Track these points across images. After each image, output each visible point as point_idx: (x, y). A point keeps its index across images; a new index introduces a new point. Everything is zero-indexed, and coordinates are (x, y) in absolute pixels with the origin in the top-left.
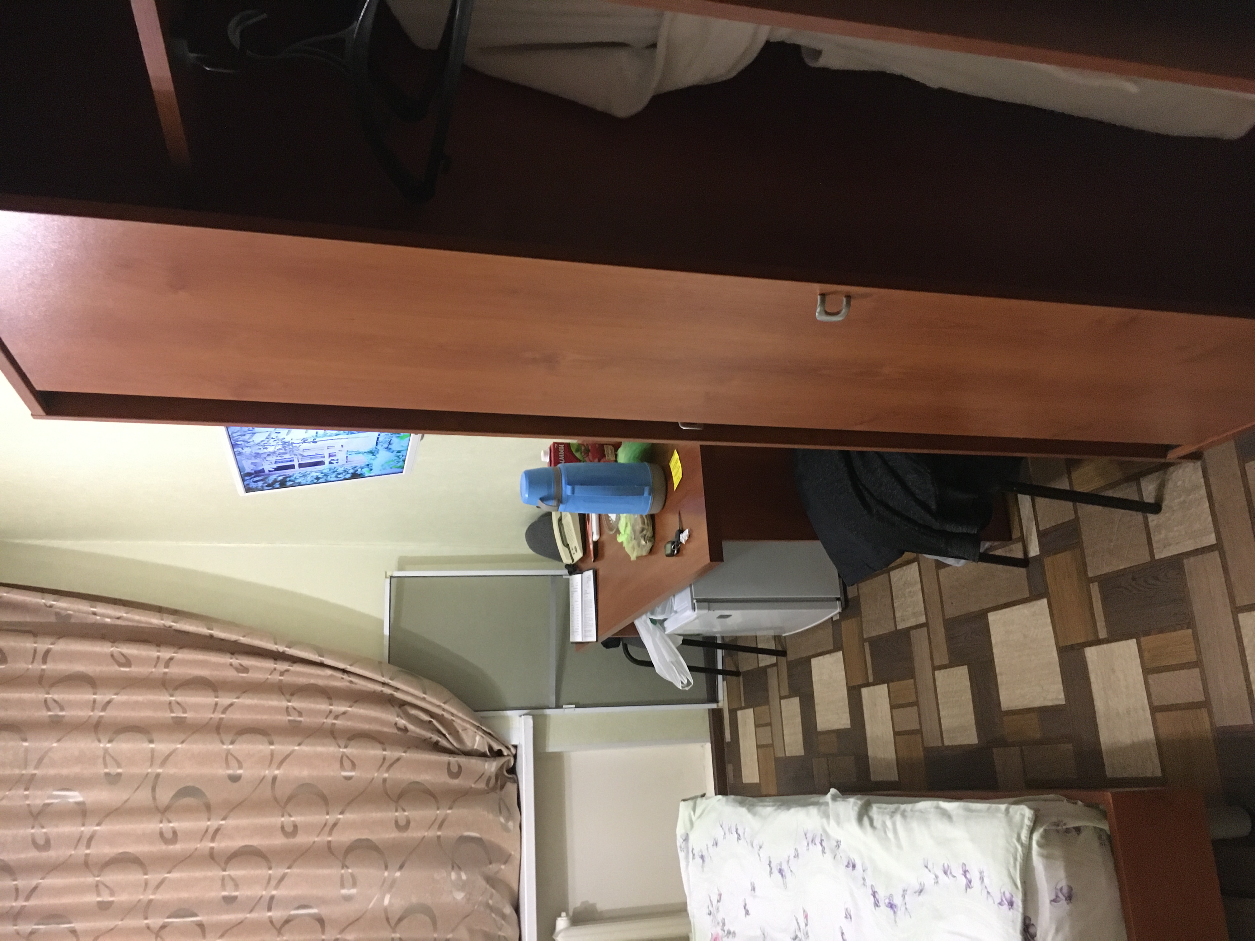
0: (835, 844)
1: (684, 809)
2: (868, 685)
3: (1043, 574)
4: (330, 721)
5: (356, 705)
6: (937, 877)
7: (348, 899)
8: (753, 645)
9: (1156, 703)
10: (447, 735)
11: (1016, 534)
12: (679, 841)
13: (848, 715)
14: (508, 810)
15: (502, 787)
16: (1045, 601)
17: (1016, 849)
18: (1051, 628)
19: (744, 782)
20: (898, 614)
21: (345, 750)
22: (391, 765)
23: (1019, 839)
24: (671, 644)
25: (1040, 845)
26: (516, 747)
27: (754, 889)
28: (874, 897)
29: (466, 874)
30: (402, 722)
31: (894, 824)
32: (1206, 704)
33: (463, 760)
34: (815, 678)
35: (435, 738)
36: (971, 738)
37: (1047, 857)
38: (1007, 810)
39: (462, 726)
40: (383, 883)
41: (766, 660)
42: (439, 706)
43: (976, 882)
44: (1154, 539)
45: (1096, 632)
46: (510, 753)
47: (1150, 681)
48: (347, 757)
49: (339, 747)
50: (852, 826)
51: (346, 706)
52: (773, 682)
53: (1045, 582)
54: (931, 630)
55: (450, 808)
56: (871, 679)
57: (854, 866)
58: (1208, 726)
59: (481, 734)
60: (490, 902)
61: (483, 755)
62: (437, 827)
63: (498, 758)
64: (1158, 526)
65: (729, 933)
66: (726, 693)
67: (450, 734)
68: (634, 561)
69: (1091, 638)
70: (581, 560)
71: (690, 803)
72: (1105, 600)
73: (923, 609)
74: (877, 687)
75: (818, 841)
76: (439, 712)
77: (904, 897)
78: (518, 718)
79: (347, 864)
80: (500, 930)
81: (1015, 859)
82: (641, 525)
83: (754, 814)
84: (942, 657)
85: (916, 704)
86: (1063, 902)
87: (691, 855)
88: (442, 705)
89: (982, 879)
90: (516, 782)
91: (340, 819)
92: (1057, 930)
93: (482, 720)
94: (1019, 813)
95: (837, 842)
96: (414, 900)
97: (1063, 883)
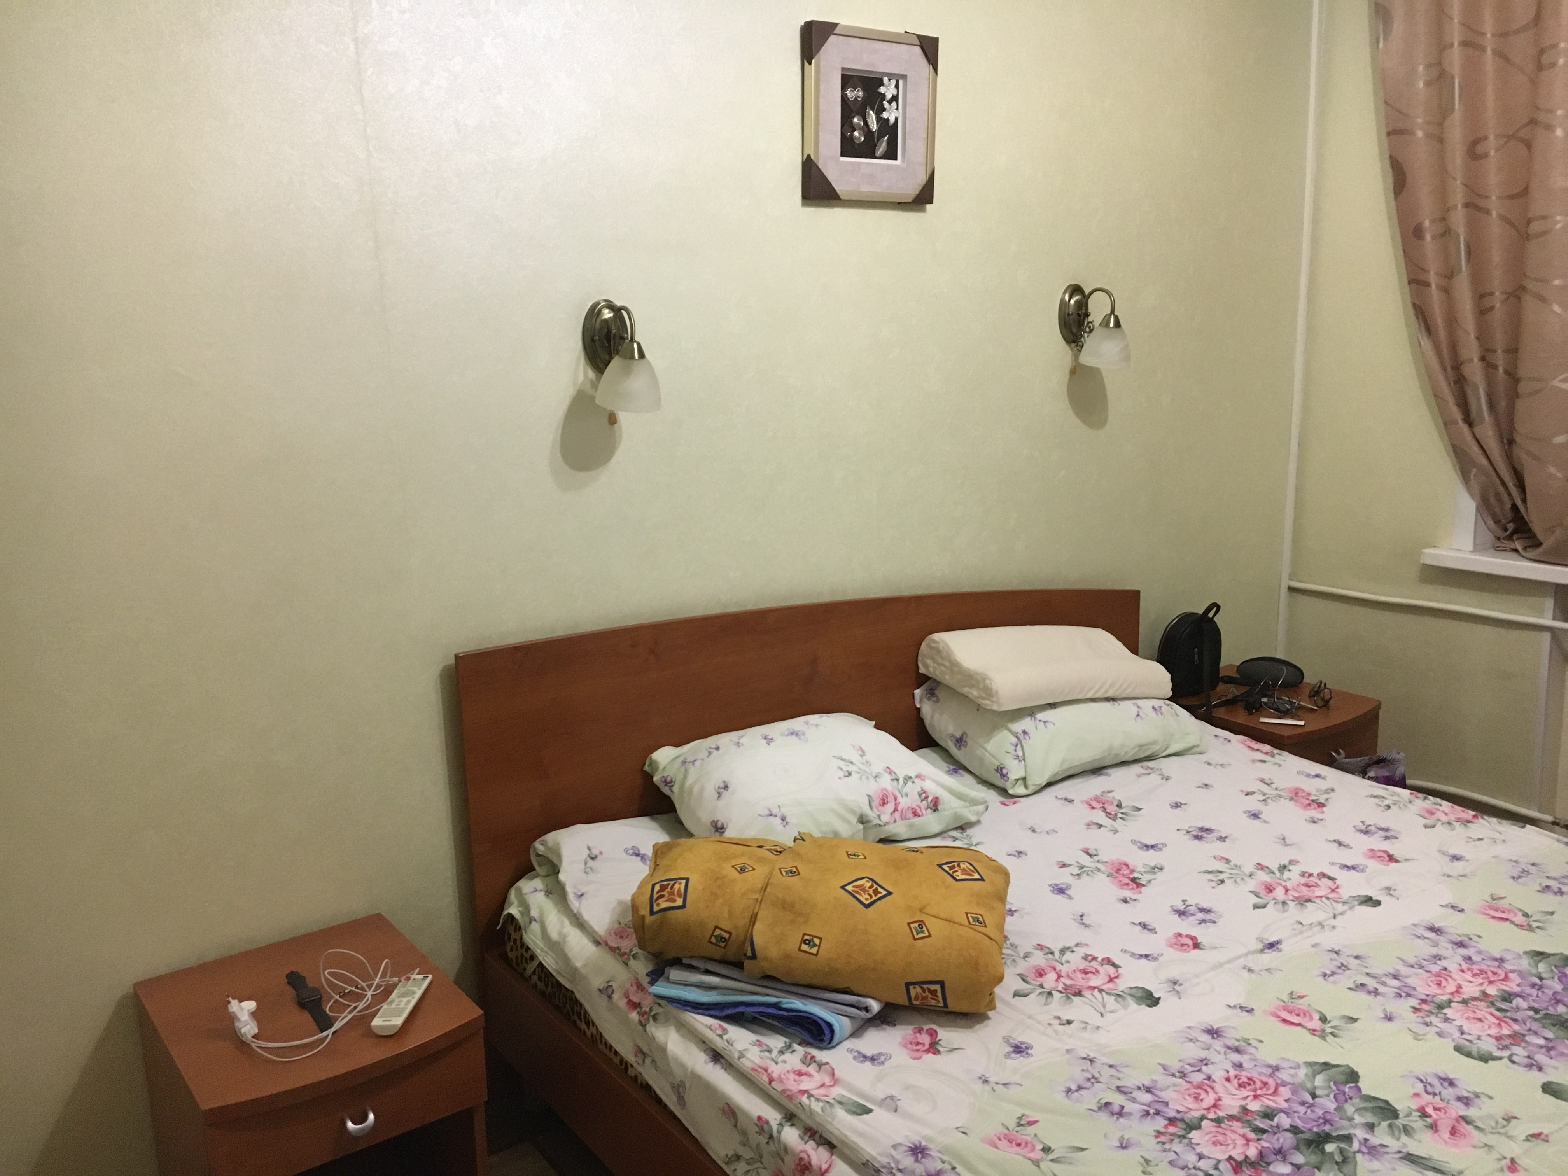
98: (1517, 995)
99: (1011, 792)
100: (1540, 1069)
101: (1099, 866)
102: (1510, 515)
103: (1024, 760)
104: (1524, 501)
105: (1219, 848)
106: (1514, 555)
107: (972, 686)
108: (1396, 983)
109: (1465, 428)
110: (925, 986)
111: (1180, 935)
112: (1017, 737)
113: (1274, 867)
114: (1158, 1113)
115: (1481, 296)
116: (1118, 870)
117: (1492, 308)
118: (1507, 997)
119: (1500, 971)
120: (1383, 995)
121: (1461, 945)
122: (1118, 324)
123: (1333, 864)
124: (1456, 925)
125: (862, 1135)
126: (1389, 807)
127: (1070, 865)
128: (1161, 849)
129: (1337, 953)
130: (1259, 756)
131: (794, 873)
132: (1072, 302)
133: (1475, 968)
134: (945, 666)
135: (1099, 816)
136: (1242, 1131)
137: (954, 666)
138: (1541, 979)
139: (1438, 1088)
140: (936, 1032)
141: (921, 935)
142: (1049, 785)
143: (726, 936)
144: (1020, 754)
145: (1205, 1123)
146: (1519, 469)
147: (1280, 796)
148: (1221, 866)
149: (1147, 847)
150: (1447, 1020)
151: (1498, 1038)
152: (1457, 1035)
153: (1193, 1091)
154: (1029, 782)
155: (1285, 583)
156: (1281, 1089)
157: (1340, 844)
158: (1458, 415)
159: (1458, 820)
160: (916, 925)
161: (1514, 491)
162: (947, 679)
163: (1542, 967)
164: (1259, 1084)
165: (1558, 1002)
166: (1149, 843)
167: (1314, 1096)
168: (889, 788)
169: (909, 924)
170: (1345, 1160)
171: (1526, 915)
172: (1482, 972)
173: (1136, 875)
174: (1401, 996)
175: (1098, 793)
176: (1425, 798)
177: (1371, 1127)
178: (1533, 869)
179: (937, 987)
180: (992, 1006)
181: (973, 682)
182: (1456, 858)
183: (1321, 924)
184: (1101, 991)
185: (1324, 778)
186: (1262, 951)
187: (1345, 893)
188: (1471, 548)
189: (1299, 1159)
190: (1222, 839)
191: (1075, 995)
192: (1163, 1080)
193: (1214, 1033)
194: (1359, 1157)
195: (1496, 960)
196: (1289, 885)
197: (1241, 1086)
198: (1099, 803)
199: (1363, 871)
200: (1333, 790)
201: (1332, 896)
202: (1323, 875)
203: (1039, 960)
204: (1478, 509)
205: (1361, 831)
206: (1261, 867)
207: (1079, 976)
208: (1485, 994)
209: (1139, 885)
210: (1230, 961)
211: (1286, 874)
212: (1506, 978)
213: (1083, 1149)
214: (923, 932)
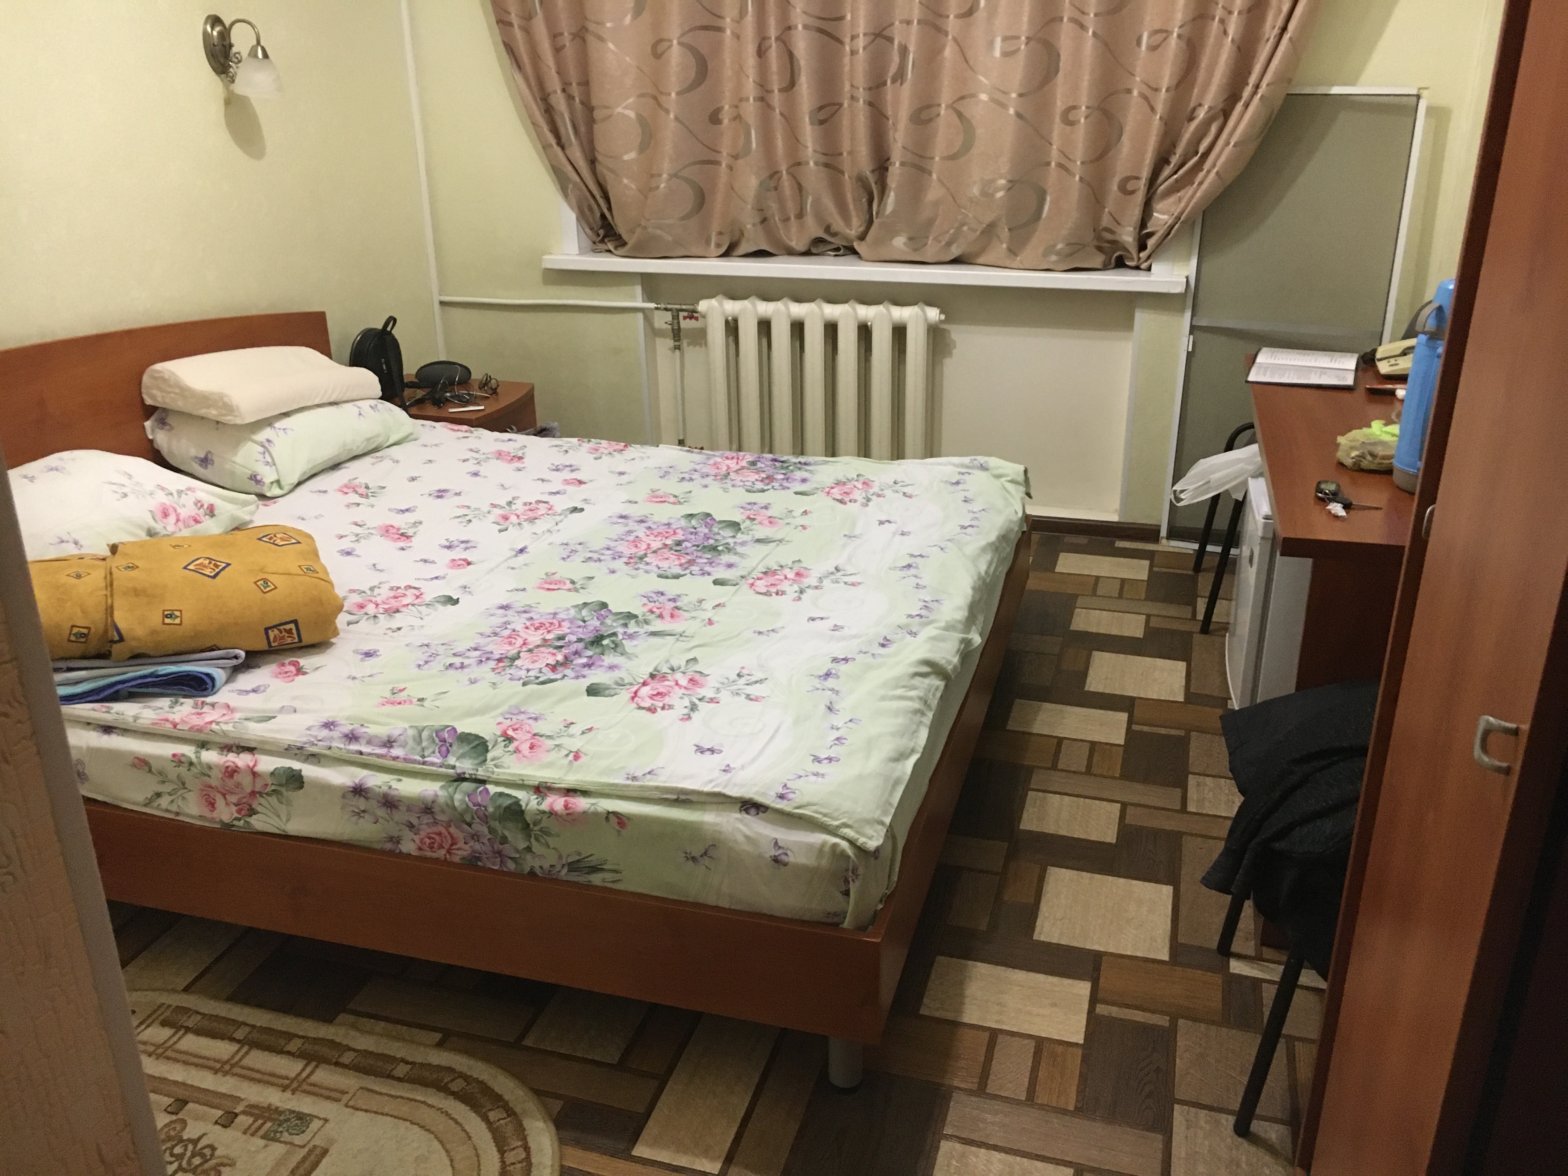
0: (914, 631)
1: (1015, 469)
2: (1130, 722)
3: (1199, 967)
4: (1219, 13)
5: (1235, 48)
6: (838, 729)
7: (991, 44)
8: (1221, 593)
9: (1001, 1038)
10: (1175, 176)
11: (1267, 952)
12: (982, 459)
13: (1101, 691)
14: (1071, 255)
15: (1100, 249)
16: (1166, 958)
17: (836, 819)
18: (1129, 953)
19: (1061, 554)
20: (1209, 780)
21: (1175, 35)
22: (1146, 98)
23: (846, 825)
24: (1234, 483)
25: (835, 845)
26: (1149, 269)
27: (903, 534)
28: (843, 659)
29: (1005, 196)
30: (1201, 114)
31: (910, 699)
32: (981, 1090)
33: (1140, 197)
34: (1160, 662)
35: (1175, 160)
36: (1029, 822)
37: (821, 850)
38: (882, 823)
39: (1184, 196)
40: (1004, 93)
41: (1201, 605)
42: (1214, 165)
43: (816, 767)
44: (1203, 1113)
45: (1107, 1003)
46: (1141, 261)
47: (1026, 1041)
48: (1165, 39)
49: (1180, 27)
50: (924, 653)
51: (1234, 34)
52: (1172, 610)
53: (1190, 966)
54: (1175, 814)
55: (1081, 179)
56: (1135, 727)
57: (883, 646)
58: (956, 1083)
59: (1170, 222)
60: (965, 228)
61: (1143, 224)
62: (1062, 162)
63: (1137, 246)
64: (1218, 1122)
65: (869, 500)
66: (1176, 550)
67: (1177, 180)
68: (1336, 439)
69: (1100, 995)
70: (1377, 372)
71: (1021, 478)
72: (1145, 1028)
73: (1204, 812)
74: (1123, 732)
75: (923, 612)
76: (1207, 166)
77: (832, 690)
78: (1186, 274)
79: (1032, 43)
80: (935, 239)
81: (825, 815)
82: (1381, 453)
83: (984, 550)
84: (1134, 817)
85: (1089, 771)
86: (773, 853)
87: (964, 470)
88: (1215, 170)
89: (816, 774)
90: (1105, 268)
91: (1088, 32)
92: (747, 837)
93: (1189, 223)
94: (875, 834)
95: (915, 634)
96: (980, 131)
97: (791, 859)
98: (684, 541)
99: (268, 494)
100: (709, 574)
101: (370, 531)
102: (600, 223)
103: (274, 464)
104: (610, 209)
105: (458, 500)
106: (608, 254)
107: (209, 407)
108: (609, 552)
109: (558, 150)
110: (281, 628)
111: (454, 560)
112: (263, 446)
113: (503, 504)
114: (488, 659)
115: (555, 36)
116: (387, 531)
117: (564, 46)
118: (679, 543)
119: (670, 530)
120: (604, 560)
121: (642, 521)
122: (266, 56)
123: (543, 493)
124: (635, 511)
125: (278, 731)
126: (567, 451)
127: (346, 536)
128: (414, 511)
129: (567, 544)
130: (461, 434)
131: (133, 567)
132: (215, 33)
133: (655, 532)
134: (174, 393)
135: (356, 498)
136: (548, 651)
137: (185, 391)
138: (695, 528)
139: (655, 598)
140: (298, 663)
141: (268, 589)
142: (299, 484)
143: (85, 631)
144: (270, 460)
145: (521, 654)
146: (603, 184)
147: (489, 458)
148: (465, 511)
149: (403, 511)
150: (647, 564)
151: (681, 565)
152: (656, 570)
153: (506, 641)
154: (283, 483)
155: (437, 298)
156: (563, 623)
157: (543, 480)
158: (552, 140)
159: (615, 451)
160: (262, 582)
161: (601, 202)
162: (180, 404)
163: (694, 522)
164: (548, 625)
165: (708, 538)
166: (403, 508)
167: (584, 621)
168: (168, 503)
169: (255, 583)
170: (616, 645)
171: (675, 496)
172: (659, 533)
173: (403, 531)
174: (615, 558)
175: (345, 481)
176: (589, 441)
177: (625, 625)
178: (671, 470)
179: (292, 626)
180: (336, 633)
181: (210, 402)
182: (621, 473)
183: (549, 531)
184: (413, 605)
185: (515, 441)
186: (516, 556)
187: (558, 509)
188: (577, 252)
189: (589, 653)
190: (458, 494)
191: (395, 612)
192: (482, 641)
193: (505, 607)
194: (624, 641)
195: (666, 525)
196: (518, 512)
197: (537, 629)
198: (349, 488)
199: (565, 493)
200: (525, 447)
201: (550, 512)
202: (539, 502)
203: (355, 599)
204: (577, 219)
205: (554, 470)
206: (494, 506)
207: (393, 601)
208: (666, 545)
209: (408, 537)
210: (497, 566)
211: (514, 507)
212: (675, 533)
213: (445, 693)
214: (269, 586)
